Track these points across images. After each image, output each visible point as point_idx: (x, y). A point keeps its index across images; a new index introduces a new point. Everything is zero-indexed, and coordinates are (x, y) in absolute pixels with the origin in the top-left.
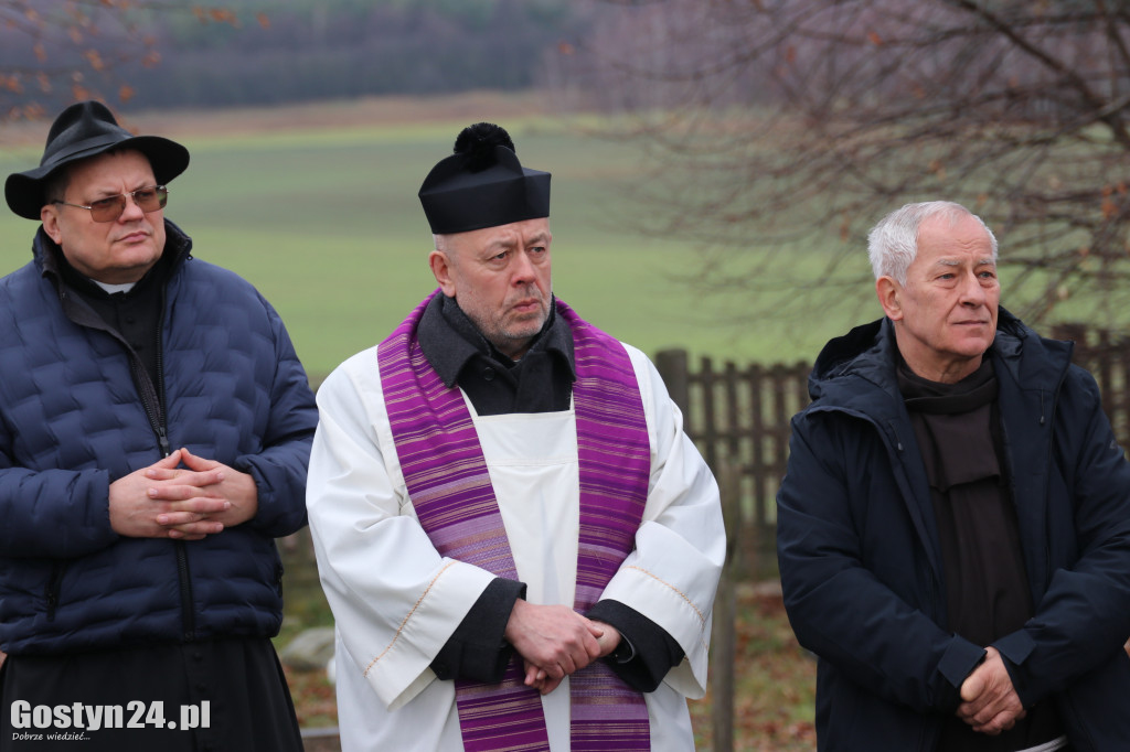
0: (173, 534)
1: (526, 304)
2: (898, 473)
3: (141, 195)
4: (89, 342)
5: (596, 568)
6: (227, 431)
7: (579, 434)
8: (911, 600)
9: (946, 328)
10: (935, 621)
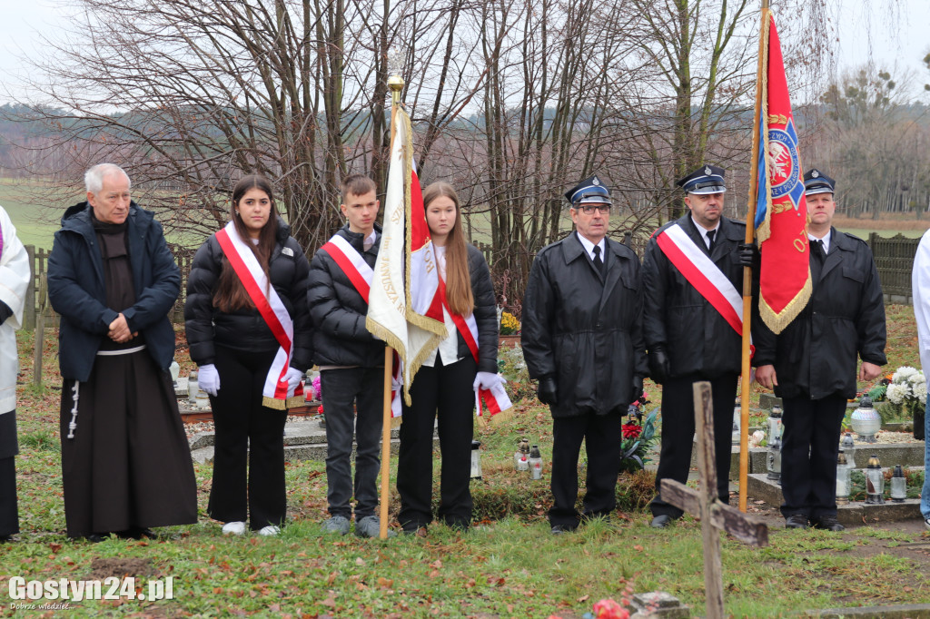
2: (91, 252)
8: (93, 295)
9: (111, 216)
10: (101, 302)
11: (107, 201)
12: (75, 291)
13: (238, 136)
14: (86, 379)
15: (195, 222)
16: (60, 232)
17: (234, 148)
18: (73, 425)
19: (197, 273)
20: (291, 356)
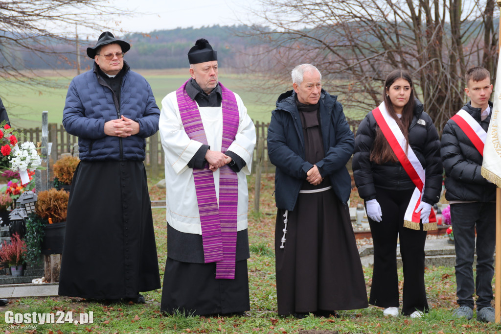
0: (119, 136)
1: (213, 81)
2: (295, 124)
3: (117, 54)
4: (104, 89)
5: (226, 144)
6: (134, 112)
7: (223, 112)
8: (297, 153)
9: (309, 98)
10: (302, 158)
11: (306, 89)
12: (285, 149)
13: (389, 42)
14: (292, 209)
15: (359, 102)
16: (275, 111)
17: (386, 50)
18: (283, 240)
19: (360, 137)
20: (423, 194)
